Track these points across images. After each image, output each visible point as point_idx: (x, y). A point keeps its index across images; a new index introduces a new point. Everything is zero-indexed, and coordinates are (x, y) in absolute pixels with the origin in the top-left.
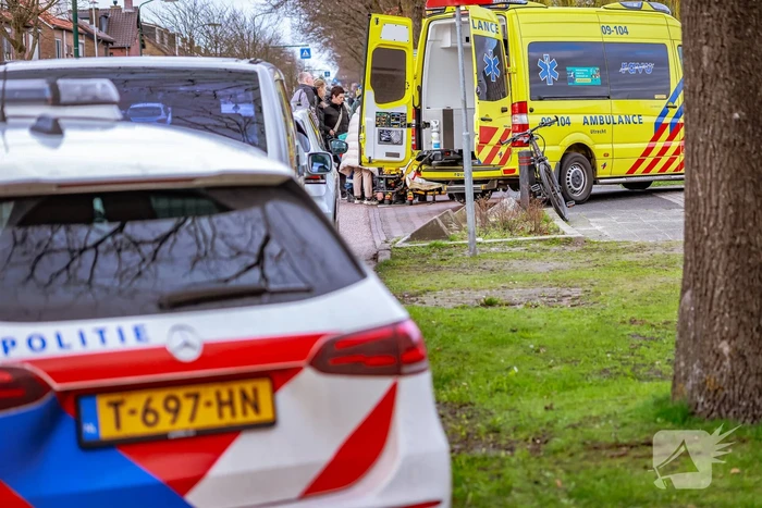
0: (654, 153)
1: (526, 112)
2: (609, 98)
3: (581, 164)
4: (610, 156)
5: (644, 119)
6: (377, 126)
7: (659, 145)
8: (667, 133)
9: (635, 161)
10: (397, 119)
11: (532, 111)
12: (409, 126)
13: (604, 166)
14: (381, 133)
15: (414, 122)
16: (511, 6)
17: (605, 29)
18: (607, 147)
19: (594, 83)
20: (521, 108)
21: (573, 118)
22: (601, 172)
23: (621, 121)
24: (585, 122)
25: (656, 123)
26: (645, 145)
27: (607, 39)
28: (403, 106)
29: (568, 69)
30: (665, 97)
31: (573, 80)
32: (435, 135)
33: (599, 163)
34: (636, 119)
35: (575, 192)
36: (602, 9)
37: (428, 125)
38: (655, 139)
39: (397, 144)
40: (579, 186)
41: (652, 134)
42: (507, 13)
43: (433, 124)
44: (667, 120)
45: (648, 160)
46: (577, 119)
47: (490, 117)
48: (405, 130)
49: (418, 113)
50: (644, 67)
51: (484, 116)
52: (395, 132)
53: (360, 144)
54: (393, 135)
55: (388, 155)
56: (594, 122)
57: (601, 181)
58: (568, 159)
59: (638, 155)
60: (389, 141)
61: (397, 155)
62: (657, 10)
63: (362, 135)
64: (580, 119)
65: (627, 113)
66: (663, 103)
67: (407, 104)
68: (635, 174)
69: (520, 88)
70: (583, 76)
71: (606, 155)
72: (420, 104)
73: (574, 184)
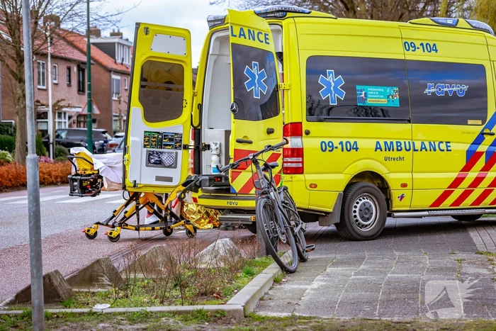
0: (465, 185)
1: (301, 135)
2: (409, 121)
3: (371, 194)
4: (409, 186)
5: (453, 146)
6: (145, 146)
7: (472, 175)
8: (481, 162)
9: (441, 192)
10: (171, 140)
11: (308, 133)
12: (186, 147)
13: (402, 197)
14: (150, 155)
15: (192, 143)
16: (289, 14)
17: (409, 46)
18: (405, 177)
19: (391, 104)
20: (294, 129)
21: (361, 143)
22: (396, 204)
23: (423, 148)
24: (378, 148)
25: (468, 152)
26: (454, 175)
27: (411, 56)
28: (179, 126)
29: (358, 87)
30: (480, 122)
31: (364, 100)
32: (215, 158)
33: (395, 195)
34: (443, 146)
35: (363, 226)
36: (407, 24)
37: (208, 147)
38: (467, 168)
39: (170, 167)
40: (368, 219)
41: (463, 162)
42: (284, 22)
43: (213, 147)
44: (483, 148)
45: (457, 193)
46: (366, 144)
47: (250, 139)
48: (180, 152)
49: (197, 133)
50: (455, 89)
51: (241, 138)
52: (167, 154)
53: (124, 166)
54: (164, 157)
55: (158, 178)
56: (389, 148)
57: (396, 214)
58: (354, 189)
59: (445, 186)
60: (159, 163)
61: (170, 179)
62: (475, 28)
63: (126, 156)
64: (373, 144)
65: (432, 139)
66: (478, 130)
67: (184, 124)
68: (441, 207)
69: (294, 107)
70: (376, 96)
71: (404, 185)
72: (200, 124)
73: (362, 218)
